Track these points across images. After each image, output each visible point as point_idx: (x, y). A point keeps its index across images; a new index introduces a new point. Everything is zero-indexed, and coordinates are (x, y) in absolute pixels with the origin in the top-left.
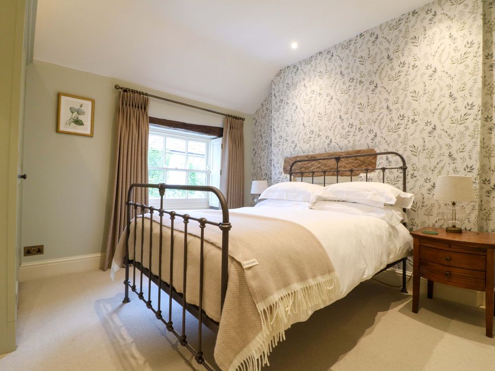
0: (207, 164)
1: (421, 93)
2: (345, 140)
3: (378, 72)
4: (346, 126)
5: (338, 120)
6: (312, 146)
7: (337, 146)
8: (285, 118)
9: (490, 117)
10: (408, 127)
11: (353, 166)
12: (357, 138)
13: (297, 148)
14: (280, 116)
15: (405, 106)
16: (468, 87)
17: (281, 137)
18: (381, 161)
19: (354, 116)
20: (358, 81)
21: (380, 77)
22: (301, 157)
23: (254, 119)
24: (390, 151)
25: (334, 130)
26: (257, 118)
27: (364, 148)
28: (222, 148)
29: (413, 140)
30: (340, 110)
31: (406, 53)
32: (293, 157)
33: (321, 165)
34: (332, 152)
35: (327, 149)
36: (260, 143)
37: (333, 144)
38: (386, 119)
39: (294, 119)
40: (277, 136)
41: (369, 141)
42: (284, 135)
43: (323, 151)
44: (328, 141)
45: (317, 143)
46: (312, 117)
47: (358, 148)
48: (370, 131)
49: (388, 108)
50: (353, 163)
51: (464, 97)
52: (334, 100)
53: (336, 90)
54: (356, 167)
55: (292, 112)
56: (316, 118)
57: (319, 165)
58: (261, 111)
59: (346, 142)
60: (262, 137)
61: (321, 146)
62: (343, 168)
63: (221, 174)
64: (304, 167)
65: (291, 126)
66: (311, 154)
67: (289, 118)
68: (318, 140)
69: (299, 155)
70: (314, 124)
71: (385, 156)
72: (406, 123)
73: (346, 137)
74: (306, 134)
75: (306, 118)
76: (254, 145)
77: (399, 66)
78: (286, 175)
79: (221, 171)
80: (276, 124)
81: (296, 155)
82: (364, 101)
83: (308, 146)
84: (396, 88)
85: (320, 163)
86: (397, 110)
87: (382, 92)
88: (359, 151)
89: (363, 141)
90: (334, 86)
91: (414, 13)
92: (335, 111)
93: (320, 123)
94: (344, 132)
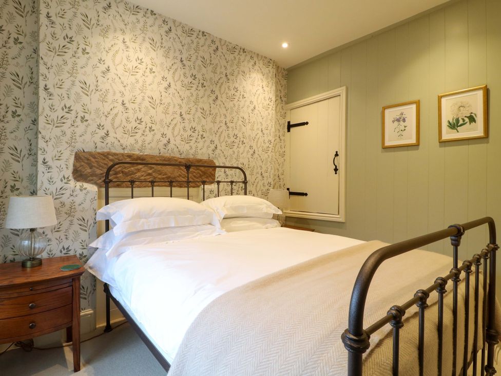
1: (247, 120)
2: (186, 145)
3: (219, 85)
4: (188, 129)
5: (178, 118)
6: (140, 143)
7: (176, 149)
10: (239, 146)
11: (195, 176)
12: (200, 145)
13: (110, 139)
15: (238, 127)
17: (68, 109)
18: (220, 173)
19: (196, 120)
20: (200, 82)
21: (220, 91)
22: (115, 154)
24: (227, 165)
25: (173, 129)
27: (205, 158)
29: (243, 158)
30: (181, 107)
31: (238, 81)
32: (99, 153)
33: (154, 172)
34: (167, 155)
37: (171, 146)
38: (225, 134)
39: (103, 87)
41: (210, 152)
42: (77, 108)
43: (155, 153)
44: (165, 141)
45: (147, 139)
46: (139, 98)
47: (199, 157)
48: (212, 142)
49: (226, 124)
50: (195, 172)
51: (267, 135)
52: (171, 90)
53: (176, 79)
54: (197, 178)
55: (98, 72)
56: (146, 103)
57: (150, 171)
59: (187, 147)
61: (153, 145)
62: (183, 177)
64: (122, 172)
65: (96, 96)
66: (137, 153)
67: (89, 81)
68: (149, 135)
69: (113, 151)
70: (143, 110)
71: (223, 169)
72: (238, 142)
73: (188, 140)
74: (127, 121)
75: (127, 95)
77: (234, 89)
81: (106, 150)
82: (206, 107)
83: (131, 140)
84: (232, 108)
85: (151, 168)
86: (233, 128)
87: (221, 106)
88: (200, 161)
89: (204, 150)
90: (172, 71)
91: (244, 50)
92: (174, 105)
93: (152, 112)
94: (185, 135)
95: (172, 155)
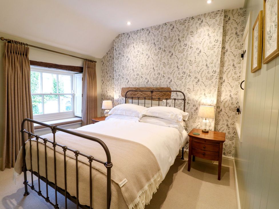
0: (72, 89)
1: (194, 62)
3: (174, 47)
4: (156, 74)
5: (152, 70)
6: (138, 83)
7: (151, 84)
8: (122, 65)
9: (222, 77)
10: (186, 78)
11: (160, 96)
12: (162, 81)
13: (129, 83)
14: (119, 63)
15: (186, 67)
16: (214, 62)
17: (119, 75)
18: (173, 94)
19: (160, 69)
20: (163, 50)
21: (174, 50)
22: (131, 88)
23: (102, 61)
24: (178, 90)
25: (150, 75)
26: (104, 61)
27: (165, 86)
28: (83, 80)
29: (189, 85)
30: (153, 64)
31: (187, 39)
32: (127, 88)
33: (143, 94)
34: (148, 87)
35: (146, 85)
36: (106, 76)
37: (149, 83)
38: (177, 73)
39: (127, 66)
40: (117, 74)
41: (168, 83)
42: (121, 74)
43: (144, 86)
44: (146, 81)
45: (141, 81)
46: (138, 66)
47: (162, 86)
48: (169, 78)
49: (177, 67)
50: (159, 94)
51: (212, 67)
52: (150, 58)
53: (152, 53)
54: (161, 96)
55: (126, 61)
56: (140, 67)
57: (142, 94)
58: (106, 57)
59: (156, 82)
60: (107, 74)
61: (142, 83)
62: (155, 96)
63: (82, 97)
64: (133, 94)
65: (126, 69)
66: (137, 87)
67: (124, 65)
68: (141, 79)
70: (139, 70)
71: (175, 92)
72: (186, 76)
73: (156, 79)
74: (134, 75)
75: (134, 66)
76: (102, 78)
77: (184, 46)
78: (123, 97)
79: (82, 94)
80: (116, 68)
81: (129, 87)
82: (166, 61)
83: (135, 82)
84: (182, 57)
86: (182, 68)
87: (175, 58)
88: (163, 88)
89: (165, 83)
90: (150, 50)
91: (193, 18)
92: (151, 65)
93: (142, 70)
94: (155, 77)
95: (150, 87)
